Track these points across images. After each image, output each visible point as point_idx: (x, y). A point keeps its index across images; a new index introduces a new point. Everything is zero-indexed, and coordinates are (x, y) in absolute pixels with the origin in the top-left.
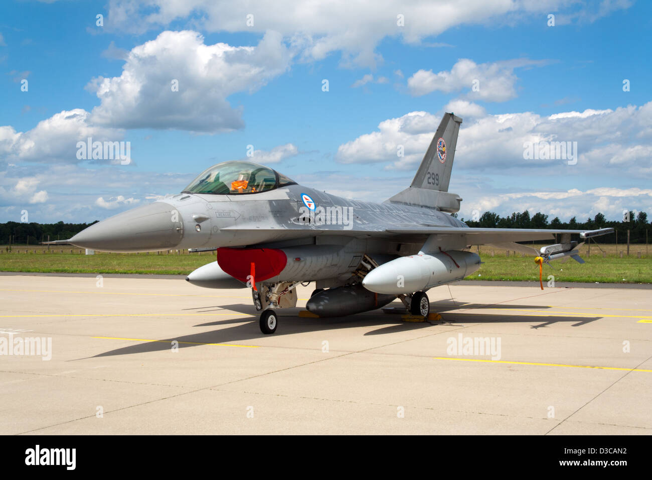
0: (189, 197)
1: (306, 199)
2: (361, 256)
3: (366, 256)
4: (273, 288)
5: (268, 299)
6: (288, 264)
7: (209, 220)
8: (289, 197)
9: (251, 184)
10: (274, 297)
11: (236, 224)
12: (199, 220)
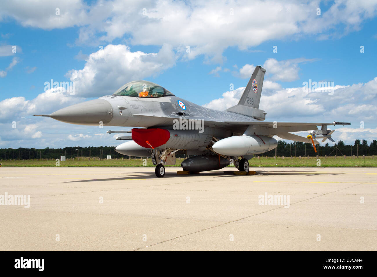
0: (116, 97)
1: (181, 103)
2: (211, 137)
3: (214, 137)
4: (163, 153)
5: (160, 158)
6: (170, 137)
7: (127, 109)
8: (171, 101)
9: (150, 93)
10: (163, 158)
11: (142, 113)
12: (122, 109)
